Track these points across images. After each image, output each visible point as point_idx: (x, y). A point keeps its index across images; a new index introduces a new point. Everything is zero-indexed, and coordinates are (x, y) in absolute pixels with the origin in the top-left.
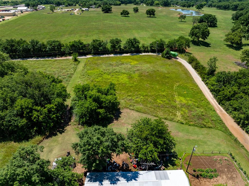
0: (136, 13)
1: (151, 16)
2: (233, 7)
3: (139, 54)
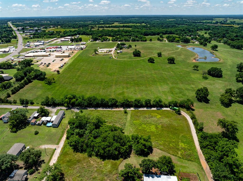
0: (159, 56)
3: (161, 109)
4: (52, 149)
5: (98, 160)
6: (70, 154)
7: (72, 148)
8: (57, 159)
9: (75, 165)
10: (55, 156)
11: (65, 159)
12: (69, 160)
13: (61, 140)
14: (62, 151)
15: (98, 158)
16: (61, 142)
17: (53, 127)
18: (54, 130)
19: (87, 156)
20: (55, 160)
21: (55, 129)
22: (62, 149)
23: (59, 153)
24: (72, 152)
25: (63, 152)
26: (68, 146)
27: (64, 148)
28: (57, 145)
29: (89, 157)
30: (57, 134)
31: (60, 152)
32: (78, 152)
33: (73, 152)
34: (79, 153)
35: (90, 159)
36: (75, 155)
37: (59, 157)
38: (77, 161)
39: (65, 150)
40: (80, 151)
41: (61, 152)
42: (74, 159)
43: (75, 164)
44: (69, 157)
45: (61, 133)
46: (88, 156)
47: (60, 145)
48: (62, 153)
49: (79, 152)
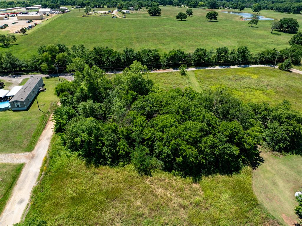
0: (189, 16)
1: (212, 20)
2: (295, 9)
3: (248, 66)
4: (10, 165)
5: (178, 181)
6: (77, 173)
7: (79, 155)
8: (32, 197)
9: (103, 211)
10: (20, 189)
11: (59, 194)
12: (74, 194)
13: (41, 138)
14: (47, 167)
15: (174, 175)
16: (39, 143)
17: (14, 111)
18: (15, 117)
19: (135, 173)
20: (21, 202)
21: (21, 115)
22: (45, 161)
23: (35, 176)
24: (80, 166)
25: (50, 171)
26: (65, 152)
27: (51, 157)
28: (27, 154)
29: (145, 177)
30: (26, 124)
31: (39, 171)
32: (101, 164)
33: (85, 168)
34: (104, 167)
35: (147, 182)
36: (94, 174)
37: (36, 191)
38: (107, 193)
39: (54, 162)
40: (110, 160)
41: (42, 170)
42: (94, 191)
43: (102, 206)
44: (75, 183)
45: (38, 122)
46: (139, 173)
47: (37, 150)
48: (46, 174)
49: (106, 164)
